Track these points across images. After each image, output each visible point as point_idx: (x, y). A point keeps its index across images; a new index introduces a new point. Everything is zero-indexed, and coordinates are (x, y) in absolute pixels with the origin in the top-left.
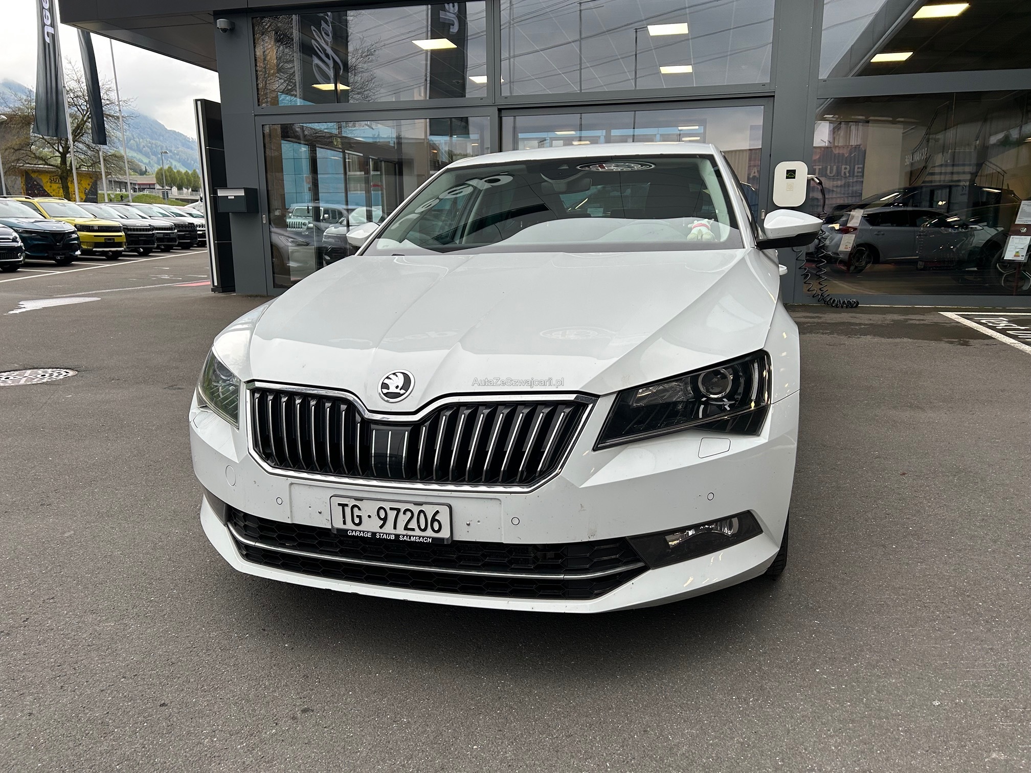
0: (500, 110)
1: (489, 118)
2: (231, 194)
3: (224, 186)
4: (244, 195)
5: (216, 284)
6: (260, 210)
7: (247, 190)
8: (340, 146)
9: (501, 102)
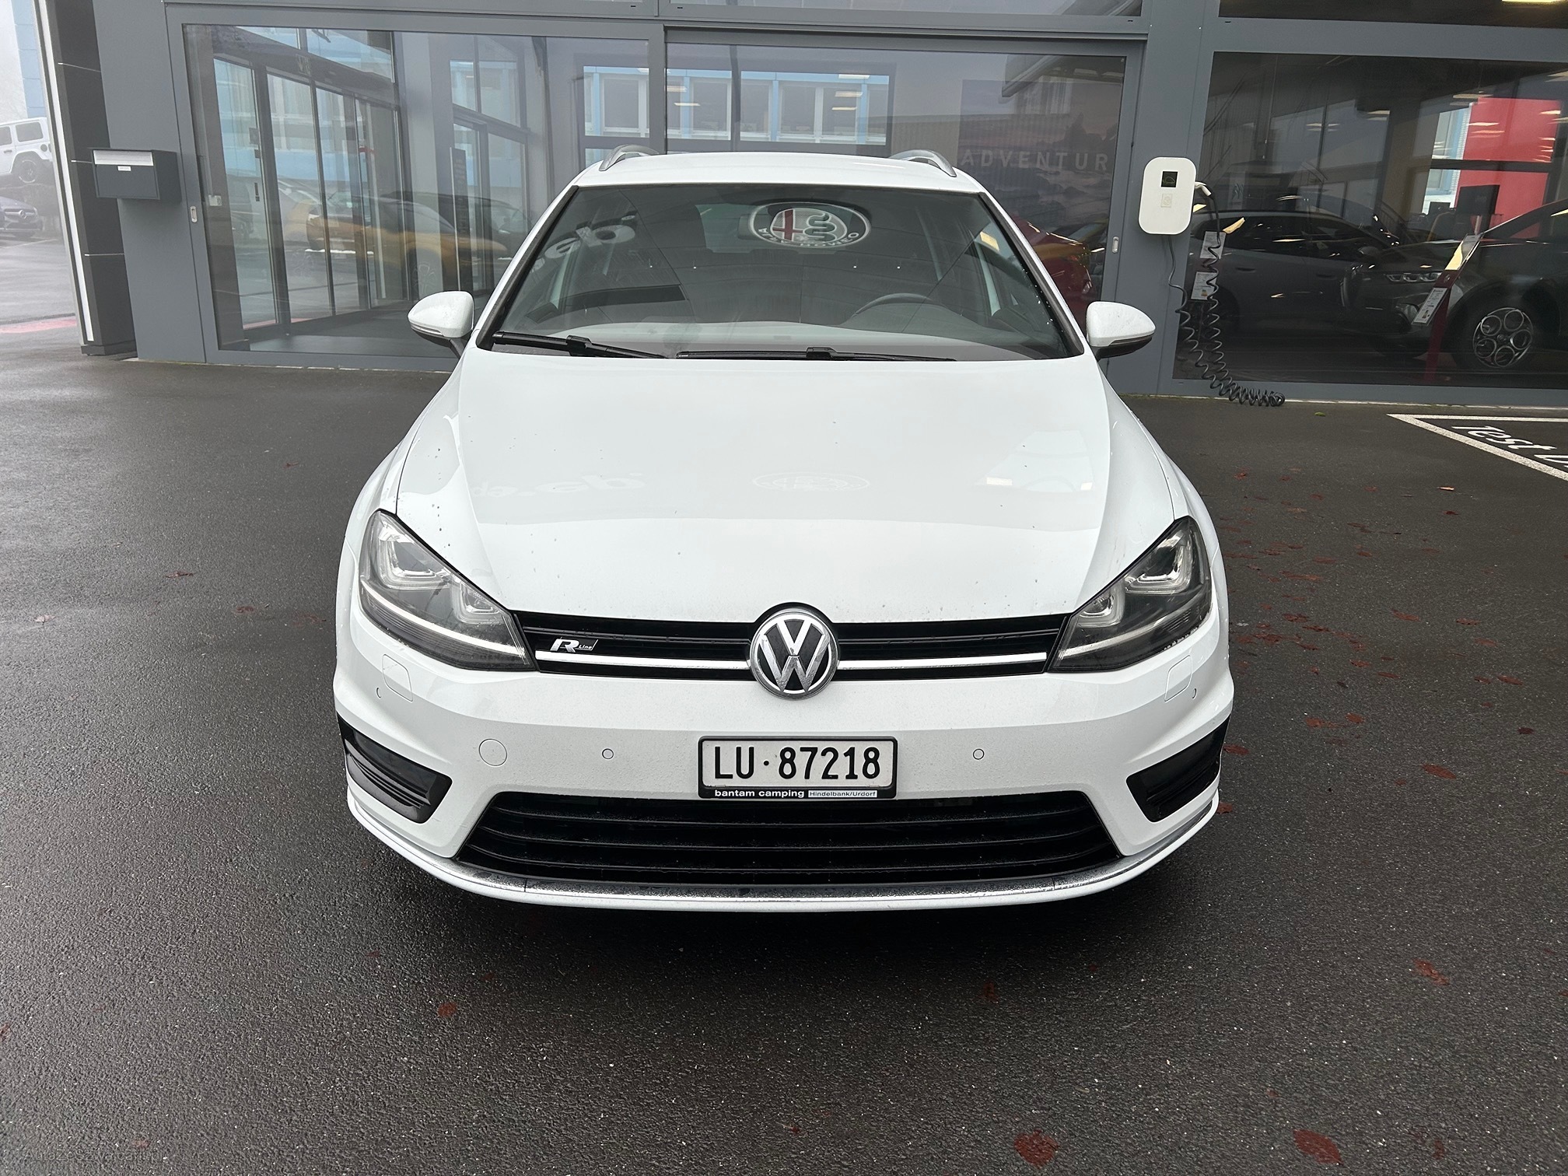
0: (666, 29)
1: (647, 43)
2: (124, 162)
3: (105, 146)
4: (151, 164)
5: (91, 338)
6: (184, 198)
7: (157, 155)
8: (309, 73)
9: (671, 15)
